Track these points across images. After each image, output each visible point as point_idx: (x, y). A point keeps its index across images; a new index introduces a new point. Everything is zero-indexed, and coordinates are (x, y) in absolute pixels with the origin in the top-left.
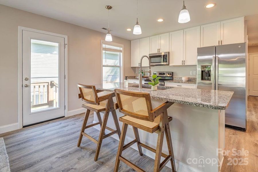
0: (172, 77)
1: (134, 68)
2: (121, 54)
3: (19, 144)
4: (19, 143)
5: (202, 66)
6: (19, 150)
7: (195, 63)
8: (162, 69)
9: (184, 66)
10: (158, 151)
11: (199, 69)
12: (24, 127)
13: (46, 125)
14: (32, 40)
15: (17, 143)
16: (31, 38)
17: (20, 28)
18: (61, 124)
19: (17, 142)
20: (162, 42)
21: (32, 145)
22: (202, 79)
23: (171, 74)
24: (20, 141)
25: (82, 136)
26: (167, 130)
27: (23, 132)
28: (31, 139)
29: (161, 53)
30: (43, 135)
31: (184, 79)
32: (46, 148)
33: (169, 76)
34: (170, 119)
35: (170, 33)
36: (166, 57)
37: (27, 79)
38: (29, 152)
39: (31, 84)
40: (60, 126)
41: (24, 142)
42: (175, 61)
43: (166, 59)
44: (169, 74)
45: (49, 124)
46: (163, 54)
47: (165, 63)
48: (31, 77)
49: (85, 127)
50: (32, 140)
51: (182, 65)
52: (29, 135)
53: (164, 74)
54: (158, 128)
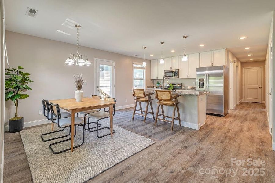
0: (181, 86)
1: (153, 80)
2: (144, 70)
5: (199, 79)
7: (195, 77)
8: (174, 81)
9: (189, 79)
10: (173, 118)
11: (198, 81)
14: (100, 65)
16: (100, 64)
17: (95, 59)
20: (174, 61)
22: (200, 87)
23: (180, 84)
25: (134, 114)
26: (177, 106)
29: (173, 70)
31: (189, 87)
33: (179, 86)
34: (179, 103)
35: (180, 57)
36: (177, 73)
37: (98, 87)
42: (183, 75)
43: (177, 74)
44: (179, 84)
46: (174, 70)
47: (176, 77)
48: (100, 86)
49: (135, 111)
51: (187, 78)
53: (175, 84)
54: (174, 105)
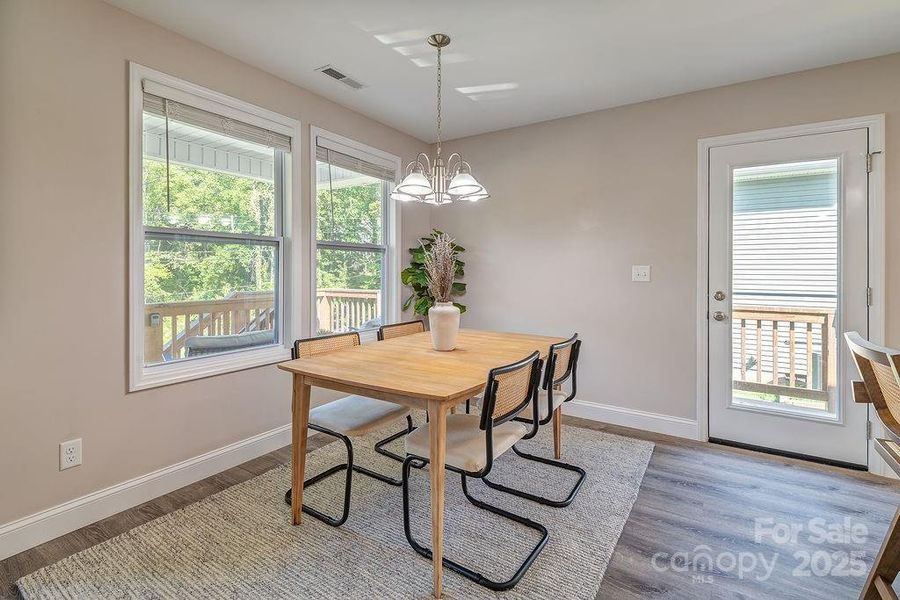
3: (674, 481)
4: (679, 477)
6: (665, 495)
12: (712, 440)
13: (776, 465)
14: (736, 171)
15: (671, 476)
16: (733, 167)
17: (702, 145)
18: (834, 492)
19: (674, 473)
21: (700, 504)
24: (682, 474)
27: (701, 454)
28: (710, 485)
30: (748, 494)
32: (730, 540)
37: (720, 297)
38: (682, 519)
39: (734, 313)
40: (825, 496)
41: (688, 484)
45: (788, 469)
48: (734, 291)
50: (710, 489)
52: (711, 470)
